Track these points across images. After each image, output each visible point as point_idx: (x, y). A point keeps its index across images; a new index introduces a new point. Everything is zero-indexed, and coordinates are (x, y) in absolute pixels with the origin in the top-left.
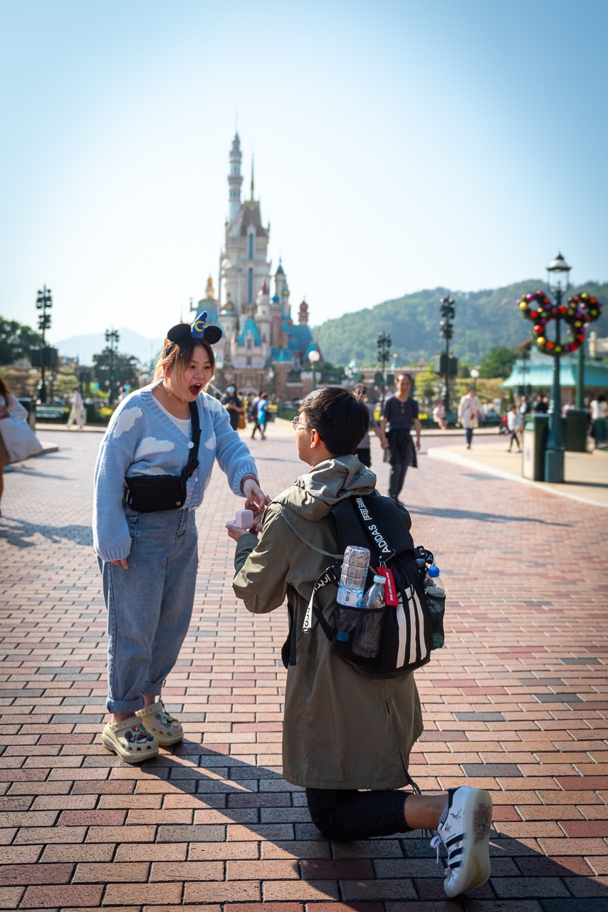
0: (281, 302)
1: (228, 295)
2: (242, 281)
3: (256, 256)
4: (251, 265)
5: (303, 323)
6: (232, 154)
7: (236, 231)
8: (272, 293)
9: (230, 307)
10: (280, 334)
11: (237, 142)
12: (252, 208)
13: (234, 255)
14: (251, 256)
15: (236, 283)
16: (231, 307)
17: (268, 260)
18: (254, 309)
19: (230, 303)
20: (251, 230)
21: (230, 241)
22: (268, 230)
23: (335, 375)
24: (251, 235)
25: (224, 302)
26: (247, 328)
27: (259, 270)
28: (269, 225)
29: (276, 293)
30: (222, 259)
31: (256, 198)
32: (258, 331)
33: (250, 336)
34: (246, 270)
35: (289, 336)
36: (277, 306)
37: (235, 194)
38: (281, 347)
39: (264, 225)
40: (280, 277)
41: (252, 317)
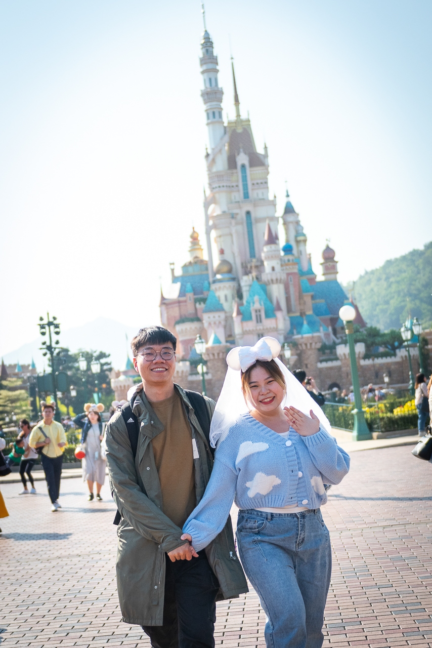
0: (295, 251)
1: (222, 252)
2: (239, 230)
3: (254, 194)
4: (247, 207)
5: (331, 277)
6: (203, 61)
7: (221, 164)
8: (282, 242)
9: (225, 268)
10: (300, 297)
11: (208, 44)
12: (240, 130)
13: (222, 197)
14: (246, 196)
15: (231, 235)
16: (228, 268)
17: (271, 198)
18: (260, 266)
19: (224, 262)
20: (242, 159)
21: (215, 179)
22: (266, 156)
23: (385, 344)
24: (243, 166)
25: (216, 262)
26: (252, 294)
27: (259, 212)
28: (266, 148)
29: (287, 241)
30: (207, 205)
31: (244, 116)
32: (269, 297)
33: (257, 304)
34: (243, 214)
35: (313, 297)
36: (290, 257)
37: (214, 115)
38: (302, 314)
39: (260, 150)
40: (290, 218)
41: (258, 278)
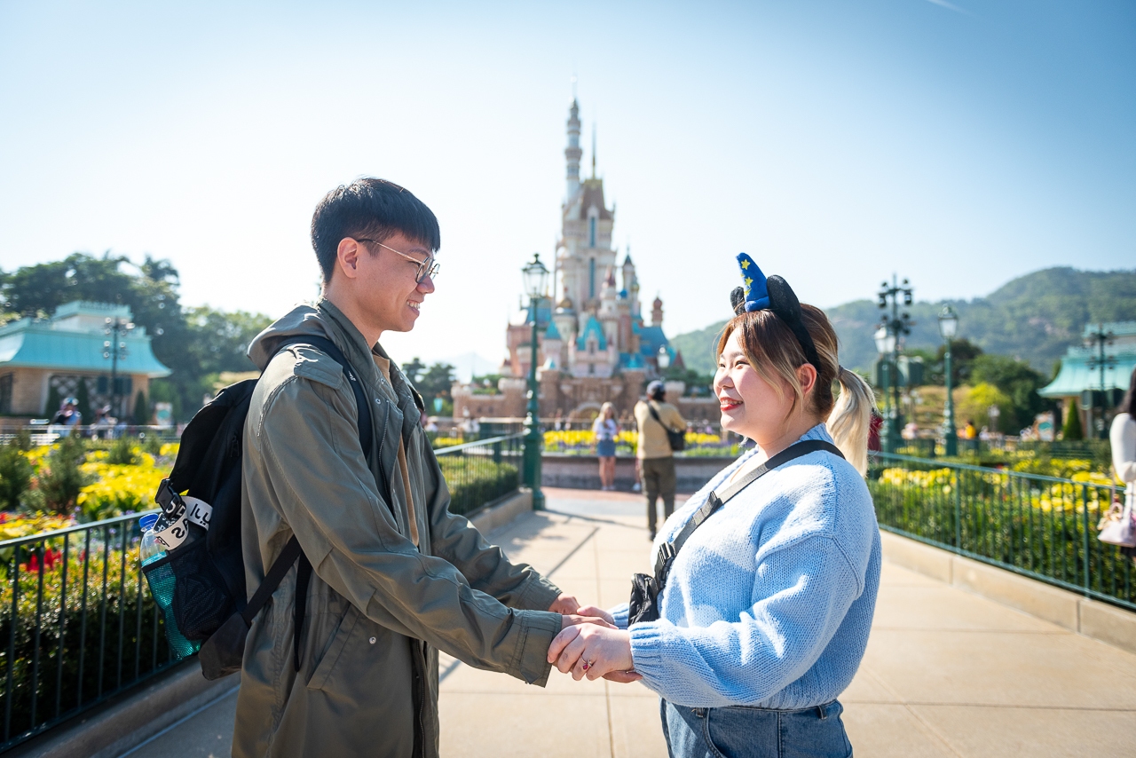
0: (629, 296)
1: (566, 290)
2: (582, 273)
3: (600, 243)
4: (592, 254)
5: (657, 323)
6: (570, 123)
7: (574, 214)
8: (619, 287)
9: (567, 304)
10: (631, 335)
11: (575, 109)
12: (593, 187)
13: (572, 243)
14: (593, 244)
15: (574, 276)
16: (569, 304)
17: (613, 247)
18: (598, 305)
19: (567, 299)
20: (593, 212)
21: (568, 226)
22: (613, 212)
23: (701, 386)
24: (593, 219)
25: (560, 298)
26: (589, 327)
27: (602, 260)
28: (614, 206)
29: (624, 287)
30: (558, 247)
31: (598, 176)
32: (603, 332)
33: (593, 338)
34: (587, 259)
35: (641, 339)
36: (624, 301)
37: (573, 170)
38: (630, 351)
39: (608, 206)
40: (628, 268)
41: (596, 315)
